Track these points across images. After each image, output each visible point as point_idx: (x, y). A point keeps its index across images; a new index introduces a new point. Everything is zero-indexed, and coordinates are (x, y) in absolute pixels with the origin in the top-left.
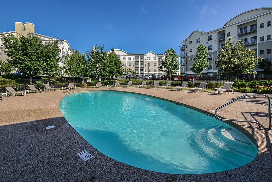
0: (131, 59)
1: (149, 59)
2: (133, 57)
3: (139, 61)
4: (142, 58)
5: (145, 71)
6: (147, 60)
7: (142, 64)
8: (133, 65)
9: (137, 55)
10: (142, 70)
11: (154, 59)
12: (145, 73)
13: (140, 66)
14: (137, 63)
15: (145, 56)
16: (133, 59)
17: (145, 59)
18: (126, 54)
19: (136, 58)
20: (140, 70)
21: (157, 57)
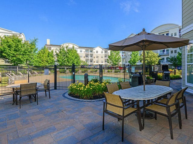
0: (82, 52)
1: (97, 52)
2: (84, 50)
3: (89, 54)
4: (91, 51)
5: (94, 62)
6: (95, 53)
7: (91, 56)
8: (84, 57)
9: (87, 48)
10: (91, 61)
11: (101, 53)
12: (94, 63)
13: (90, 58)
14: (87, 55)
15: (94, 49)
16: (84, 52)
17: (94, 52)
18: (78, 47)
19: (86, 51)
20: (90, 61)
21: (104, 51)
